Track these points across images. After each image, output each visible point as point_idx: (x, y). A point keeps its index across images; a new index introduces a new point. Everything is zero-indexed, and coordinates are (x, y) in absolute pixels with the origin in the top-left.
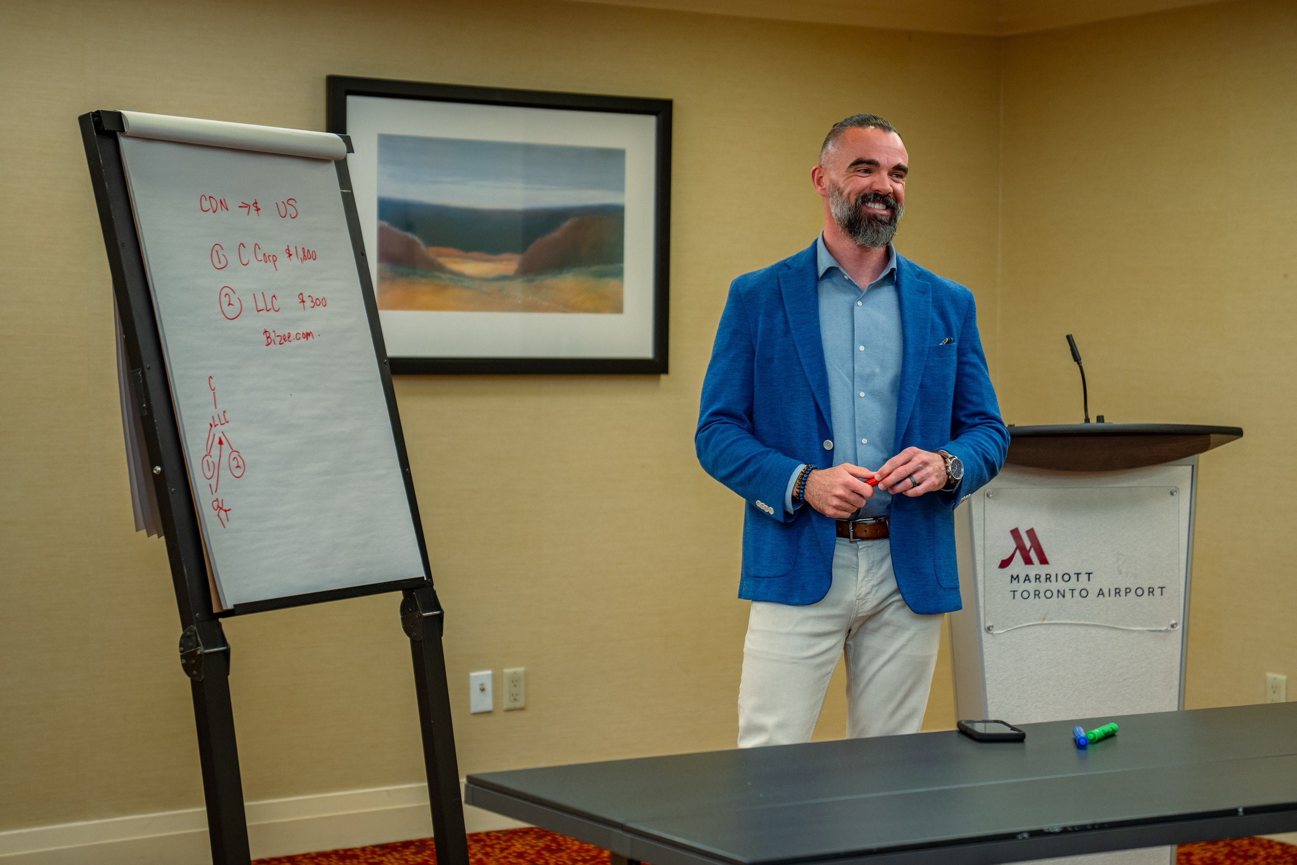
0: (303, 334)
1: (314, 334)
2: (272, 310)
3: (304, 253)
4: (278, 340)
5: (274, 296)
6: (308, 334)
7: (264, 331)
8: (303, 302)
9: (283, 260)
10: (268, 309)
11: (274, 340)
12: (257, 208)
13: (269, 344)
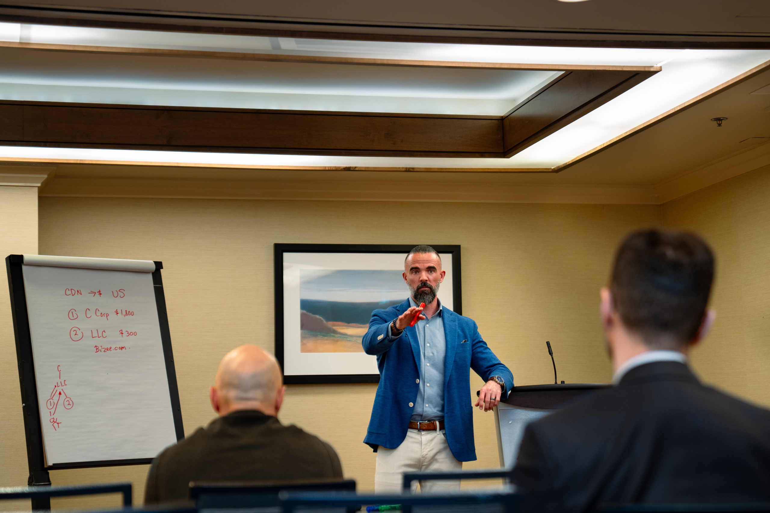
0: (119, 347)
1: (126, 347)
2: (102, 337)
3: (126, 312)
4: (103, 350)
5: (104, 331)
6: (122, 348)
7: (95, 346)
8: (122, 334)
9: (113, 316)
10: (99, 337)
11: (101, 350)
12: (100, 294)
13: (97, 352)
